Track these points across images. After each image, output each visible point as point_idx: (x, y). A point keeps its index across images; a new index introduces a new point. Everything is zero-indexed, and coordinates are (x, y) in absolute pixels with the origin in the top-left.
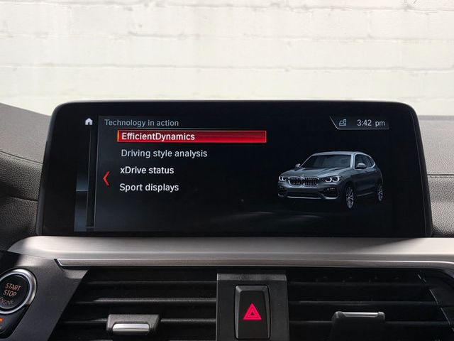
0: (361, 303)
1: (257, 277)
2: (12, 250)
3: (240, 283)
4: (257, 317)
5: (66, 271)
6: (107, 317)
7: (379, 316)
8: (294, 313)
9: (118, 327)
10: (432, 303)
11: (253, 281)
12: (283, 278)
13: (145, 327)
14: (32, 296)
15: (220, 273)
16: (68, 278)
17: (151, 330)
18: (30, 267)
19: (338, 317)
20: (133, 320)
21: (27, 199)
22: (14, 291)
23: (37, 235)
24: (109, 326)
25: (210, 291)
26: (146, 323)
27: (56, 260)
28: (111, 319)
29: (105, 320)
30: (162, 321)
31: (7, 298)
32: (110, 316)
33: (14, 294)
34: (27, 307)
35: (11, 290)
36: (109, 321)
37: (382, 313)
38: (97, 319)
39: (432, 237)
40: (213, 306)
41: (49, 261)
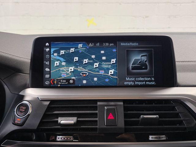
0: (150, 112)
1: (112, 103)
2: (21, 93)
3: (106, 106)
4: (113, 118)
5: (42, 102)
6: (58, 118)
7: (157, 117)
8: (126, 116)
9: (62, 122)
10: (176, 112)
11: (111, 105)
12: (122, 103)
13: (72, 122)
14: (30, 111)
15: (99, 102)
16: (43, 104)
17: (74, 123)
18: (29, 100)
19: (142, 117)
20: (68, 119)
21: (24, 74)
22: (24, 109)
23: (29, 88)
24: (59, 121)
25: (95, 108)
26: (73, 120)
27: (38, 98)
28: (60, 119)
29: (58, 119)
30: (78, 119)
31: (21, 112)
32: (59, 118)
33: (24, 110)
34: (29, 115)
35: (23, 109)
36: (59, 120)
37: (158, 116)
38: (54, 119)
39: (177, 87)
40: (96, 114)
41: (36, 98)
